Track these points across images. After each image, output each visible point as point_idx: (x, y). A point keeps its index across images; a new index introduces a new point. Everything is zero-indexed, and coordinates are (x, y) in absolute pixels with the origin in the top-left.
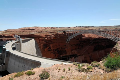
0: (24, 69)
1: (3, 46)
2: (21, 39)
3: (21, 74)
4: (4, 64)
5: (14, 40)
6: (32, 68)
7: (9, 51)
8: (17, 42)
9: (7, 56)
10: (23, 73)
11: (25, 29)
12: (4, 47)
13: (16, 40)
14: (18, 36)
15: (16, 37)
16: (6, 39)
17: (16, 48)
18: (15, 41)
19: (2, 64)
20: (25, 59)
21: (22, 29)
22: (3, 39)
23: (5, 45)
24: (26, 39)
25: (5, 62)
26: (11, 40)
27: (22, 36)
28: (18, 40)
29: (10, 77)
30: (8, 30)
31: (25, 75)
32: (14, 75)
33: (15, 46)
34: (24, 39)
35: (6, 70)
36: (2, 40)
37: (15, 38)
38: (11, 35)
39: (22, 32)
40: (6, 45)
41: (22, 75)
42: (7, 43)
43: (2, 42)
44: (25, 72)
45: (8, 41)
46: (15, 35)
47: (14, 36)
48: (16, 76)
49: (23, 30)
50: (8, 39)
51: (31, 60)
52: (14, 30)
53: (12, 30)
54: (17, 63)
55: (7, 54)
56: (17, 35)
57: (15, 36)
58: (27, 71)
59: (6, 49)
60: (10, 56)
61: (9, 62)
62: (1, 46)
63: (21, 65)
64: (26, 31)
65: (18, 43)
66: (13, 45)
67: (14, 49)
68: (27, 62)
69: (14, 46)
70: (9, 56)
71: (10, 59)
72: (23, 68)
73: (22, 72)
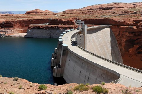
0: (88, 81)
1: (59, 37)
2: (86, 28)
3: (84, 87)
4: (59, 66)
5: (75, 28)
6: (103, 82)
7: (67, 46)
8: (79, 33)
9: (64, 55)
10: (88, 87)
11: (94, 8)
12: (60, 40)
13: (78, 29)
14: (82, 21)
15: (78, 23)
16: (64, 26)
17: (78, 43)
18: (77, 31)
19: (56, 66)
20: (90, 64)
21: (89, 8)
22: (60, 26)
23: (62, 36)
24: (94, 27)
25: (60, 64)
26: (71, 28)
27: (89, 22)
28: (80, 29)
29: (69, 89)
30: (67, 10)
31: (90, 91)
32: (74, 86)
33: (76, 39)
34: (90, 26)
35: (62, 76)
36: (58, 28)
37: (76, 24)
38: (70, 19)
39: (88, 14)
40: (64, 36)
41: (86, 89)
42: (64, 34)
43: (58, 31)
44: (91, 86)
45: (67, 30)
46: (76, 19)
47: (74, 21)
48: (77, 89)
49: (90, 10)
50: (67, 26)
51: (101, 67)
52: (76, 10)
53: (72, 10)
54: (78, 68)
55: (64, 51)
56: (81, 19)
57: (76, 21)
58: (94, 85)
59: (62, 43)
60: (69, 55)
61: (67, 64)
62: (57, 37)
63: (84, 72)
64: (96, 11)
65: (81, 35)
66: (73, 37)
67: (74, 44)
68: (93, 69)
69: (74, 39)
70: (67, 55)
71: (68, 59)
72: (87, 78)
73: (86, 84)
